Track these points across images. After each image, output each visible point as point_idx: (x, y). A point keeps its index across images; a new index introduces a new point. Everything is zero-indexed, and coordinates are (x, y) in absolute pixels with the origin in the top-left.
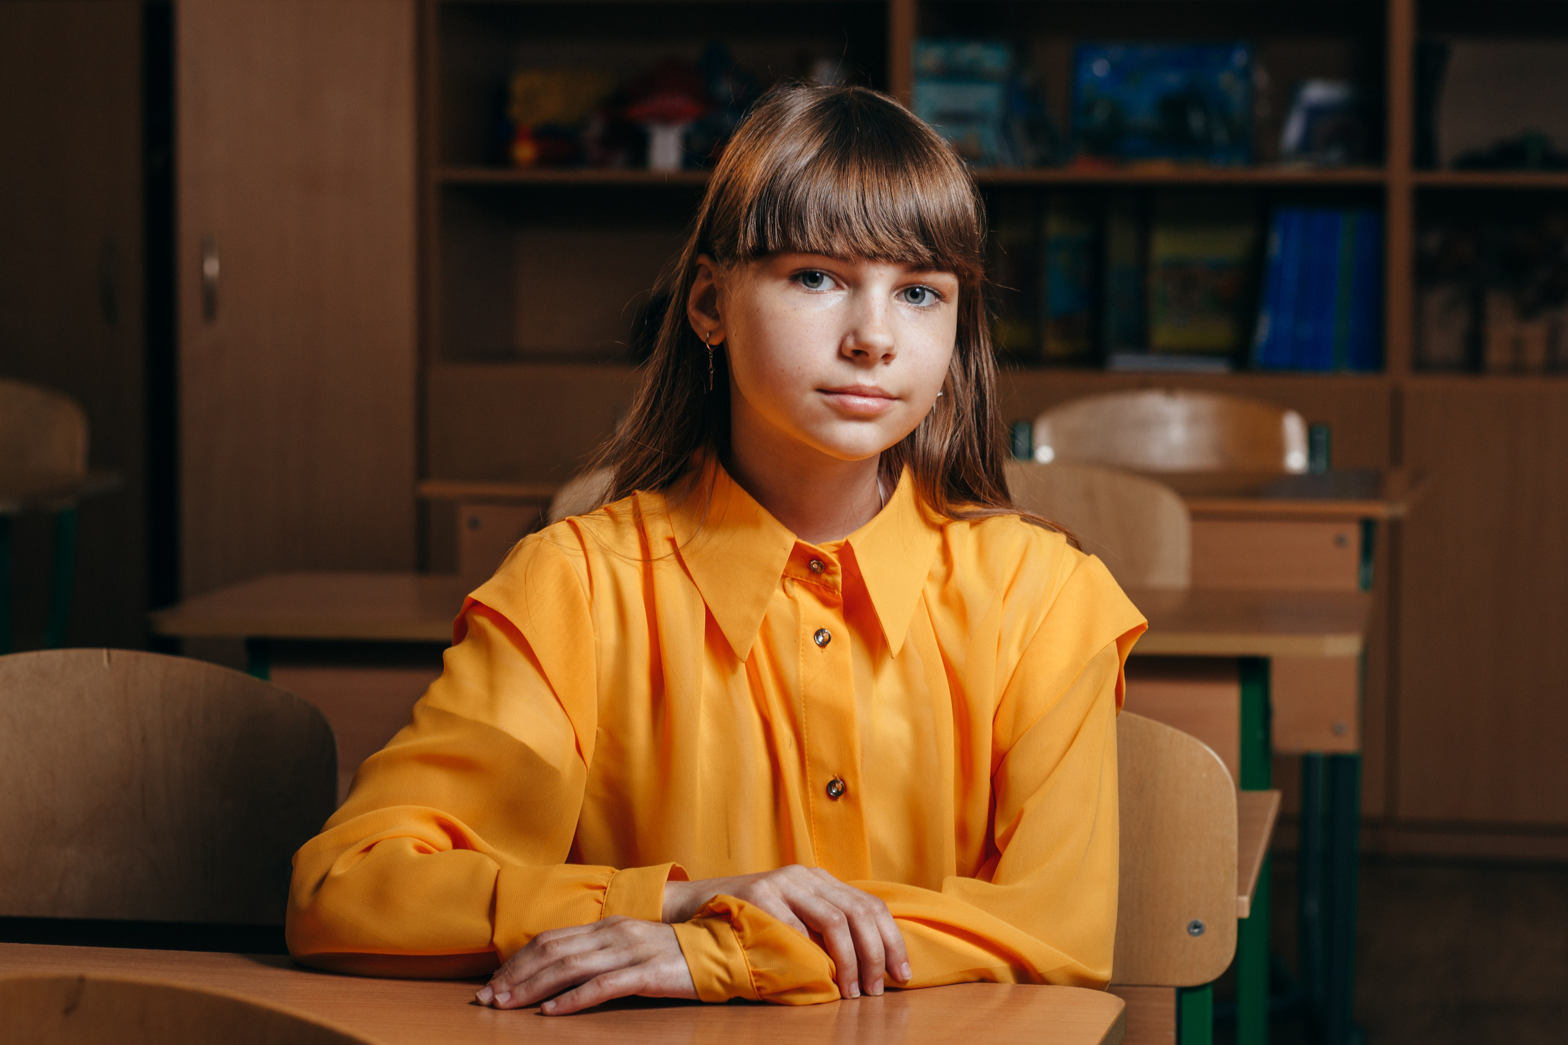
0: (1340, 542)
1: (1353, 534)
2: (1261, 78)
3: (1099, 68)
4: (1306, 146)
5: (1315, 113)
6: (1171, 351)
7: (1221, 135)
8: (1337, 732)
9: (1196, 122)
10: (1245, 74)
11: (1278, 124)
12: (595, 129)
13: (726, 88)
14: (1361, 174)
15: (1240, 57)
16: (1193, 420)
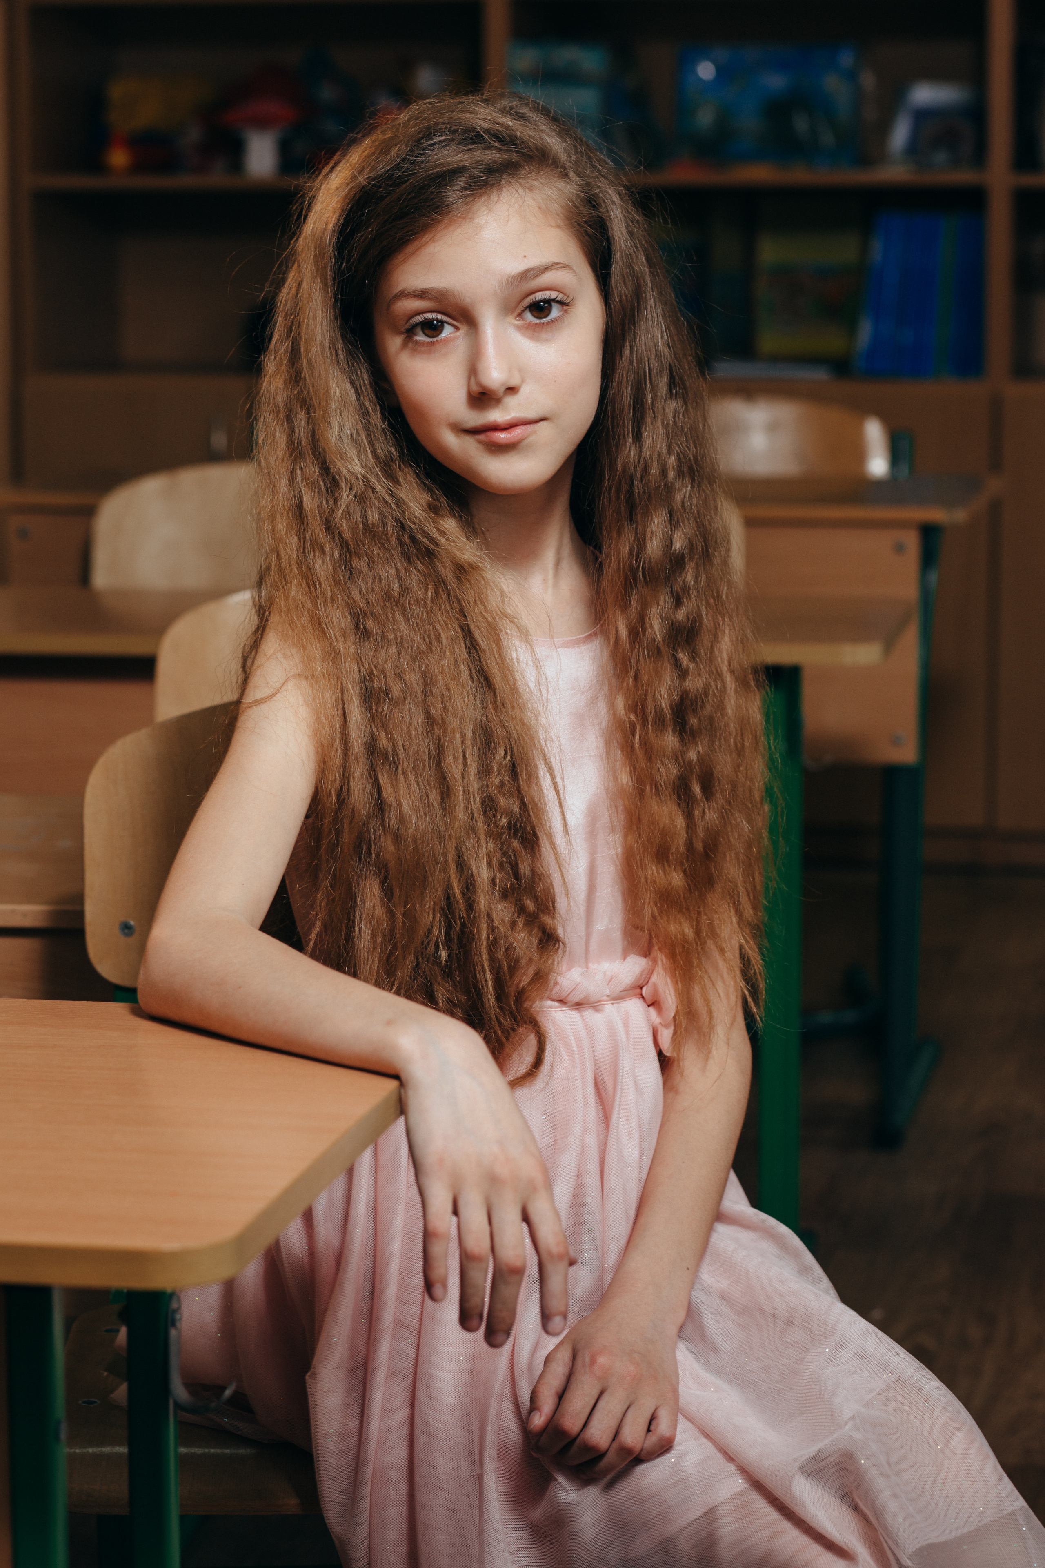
0: (899, 548)
1: (912, 541)
2: (868, 80)
3: (706, 71)
4: (913, 149)
5: (922, 116)
6: (776, 359)
7: (827, 138)
8: (896, 742)
9: (801, 124)
10: (852, 76)
11: (884, 127)
12: (194, 135)
13: (327, 93)
14: (964, 177)
15: (846, 59)
16: (772, 428)
